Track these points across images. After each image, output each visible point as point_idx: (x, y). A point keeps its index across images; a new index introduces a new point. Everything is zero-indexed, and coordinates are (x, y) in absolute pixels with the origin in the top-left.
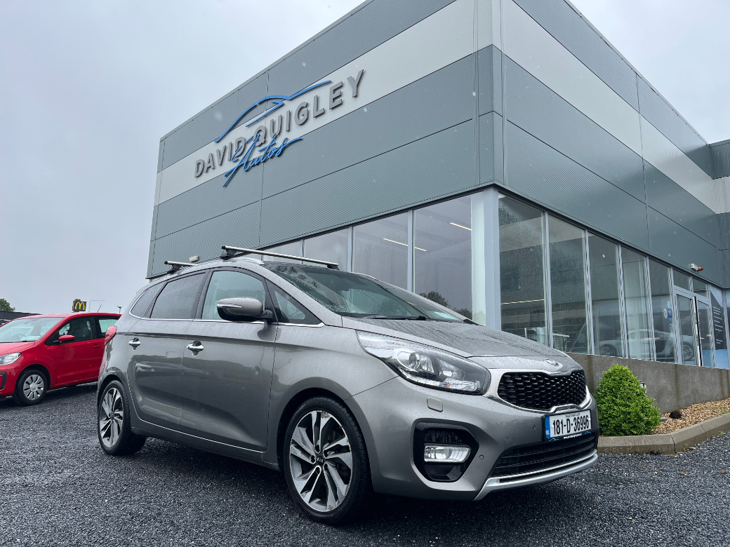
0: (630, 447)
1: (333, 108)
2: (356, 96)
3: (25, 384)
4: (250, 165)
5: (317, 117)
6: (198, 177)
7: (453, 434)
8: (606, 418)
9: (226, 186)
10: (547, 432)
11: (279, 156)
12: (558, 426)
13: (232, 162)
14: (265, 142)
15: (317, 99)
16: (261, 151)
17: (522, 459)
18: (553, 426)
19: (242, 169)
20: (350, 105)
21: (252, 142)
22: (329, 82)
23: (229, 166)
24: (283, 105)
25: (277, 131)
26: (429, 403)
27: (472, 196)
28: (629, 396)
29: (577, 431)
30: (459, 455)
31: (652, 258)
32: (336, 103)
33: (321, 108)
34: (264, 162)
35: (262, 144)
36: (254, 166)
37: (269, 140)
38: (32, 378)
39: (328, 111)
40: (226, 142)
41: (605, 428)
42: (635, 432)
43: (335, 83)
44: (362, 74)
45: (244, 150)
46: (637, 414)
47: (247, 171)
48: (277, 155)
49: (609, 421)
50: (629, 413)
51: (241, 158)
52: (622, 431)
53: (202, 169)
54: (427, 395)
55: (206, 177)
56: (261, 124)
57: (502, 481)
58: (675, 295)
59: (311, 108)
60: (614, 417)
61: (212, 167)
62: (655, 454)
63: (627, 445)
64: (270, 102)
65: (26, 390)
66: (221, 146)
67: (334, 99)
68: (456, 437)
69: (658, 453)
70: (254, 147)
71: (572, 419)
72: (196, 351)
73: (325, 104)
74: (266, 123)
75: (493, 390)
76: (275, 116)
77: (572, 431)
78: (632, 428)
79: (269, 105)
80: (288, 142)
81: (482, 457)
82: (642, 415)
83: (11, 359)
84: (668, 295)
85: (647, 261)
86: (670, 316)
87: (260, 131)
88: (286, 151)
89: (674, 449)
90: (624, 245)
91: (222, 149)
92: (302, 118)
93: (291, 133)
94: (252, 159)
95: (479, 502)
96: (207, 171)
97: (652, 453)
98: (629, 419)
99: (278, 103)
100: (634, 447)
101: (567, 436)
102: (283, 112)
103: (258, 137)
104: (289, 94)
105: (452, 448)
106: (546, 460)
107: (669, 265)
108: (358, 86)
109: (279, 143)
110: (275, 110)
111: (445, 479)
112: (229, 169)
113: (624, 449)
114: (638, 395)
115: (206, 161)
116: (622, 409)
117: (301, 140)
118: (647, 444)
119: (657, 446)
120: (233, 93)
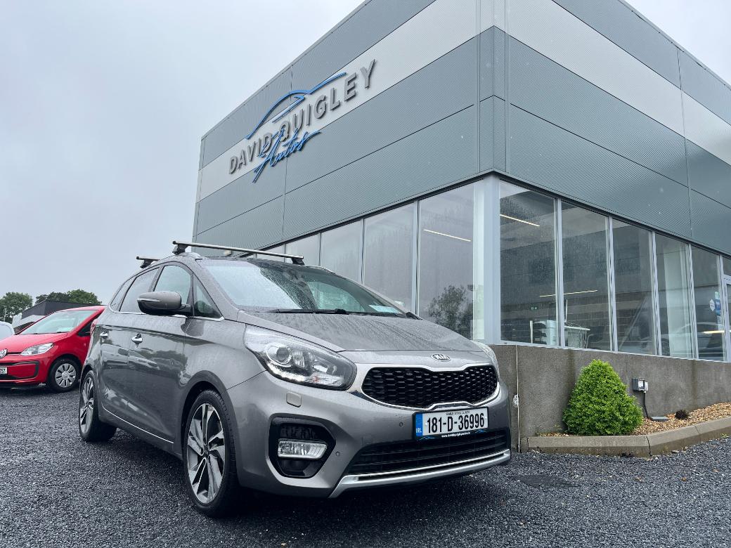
0: (599, 448)
1: (348, 100)
2: (368, 87)
3: (57, 372)
4: (276, 160)
5: (334, 109)
6: (232, 173)
7: (310, 430)
8: (581, 417)
9: (255, 181)
10: (418, 430)
11: (300, 150)
12: (435, 424)
13: (260, 158)
14: (288, 137)
15: (334, 92)
16: (285, 146)
17: (387, 458)
18: (427, 424)
19: (269, 165)
20: (363, 96)
21: (278, 138)
22: (345, 74)
23: (259, 161)
24: (304, 99)
25: (298, 126)
26: (289, 399)
27: (475, 184)
28: (605, 393)
29: (464, 429)
30: (315, 451)
31: (694, 244)
32: (351, 95)
33: (337, 100)
34: (287, 156)
35: (285, 139)
36: (278, 161)
37: (292, 134)
38: (63, 367)
39: (344, 104)
40: (255, 139)
41: (580, 427)
42: (609, 432)
43: (350, 75)
44: (374, 64)
45: (270, 146)
46: (613, 413)
47: (273, 166)
48: (298, 149)
49: (583, 420)
50: (604, 412)
51: (267, 154)
52: (597, 430)
53: (235, 165)
54: (288, 390)
55: (239, 173)
56: (286, 119)
57: (361, 479)
58: (724, 285)
59: (328, 101)
60: (588, 416)
61: (244, 163)
62: (627, 457)
63: (597, 445)
64: (293, 97)
65: (58, 377)
66: (251, 143)
67: (349, 91)
68: (314, 433)
69: (631, 456)
70: (279, 142)
71: (455, 417)
72: (137, 343)
73: (341, 97)
74: (289, 118)
75: (357, 385)
76: (297, 111)
77: (456, 429)
78: (607, 428)
79: (293, 100)
80: (309, 135)
81: (338, 454)
82: (618, 414)
83: (45, 349)
84: (717, 285)
85: (689, 248)
86: (718, 308)
87: (284, 126)
88: (307, 145)
89: (650, 451)
90: (658, 232)
91: (252, 145)
92: (321, 112)
93: (311, 126)
94: (277, 154)
95: (333, 499)
96: (239, 168)
97: (624, 455)
98: (604, 418)
99: (300, 98)
100: (604, 448)
101: (447, 434)
102: (304, 106)
103: (282, 132)
104: (311, 89)
105: (311, 444)
106: (421, 458)
107: (719, 253)
108: (369, 77)
109: (301, 137)
110: (298, 104)
111: (299, 475)
112: (257, 166)
113: (594, 450)
114: (617, 393)
115: (239, 158)
116: (597, 407)
117: (319, 133)
118: (619, 445)
119: (630, 448)
120: (262, 90)
